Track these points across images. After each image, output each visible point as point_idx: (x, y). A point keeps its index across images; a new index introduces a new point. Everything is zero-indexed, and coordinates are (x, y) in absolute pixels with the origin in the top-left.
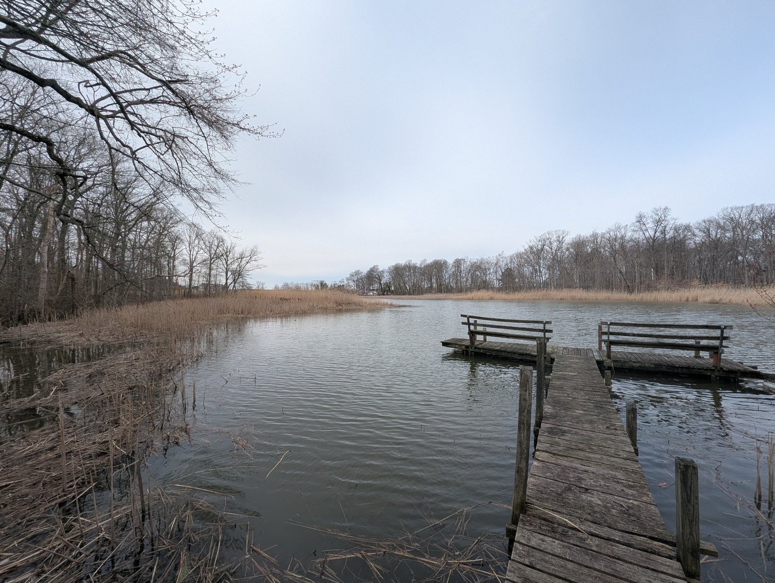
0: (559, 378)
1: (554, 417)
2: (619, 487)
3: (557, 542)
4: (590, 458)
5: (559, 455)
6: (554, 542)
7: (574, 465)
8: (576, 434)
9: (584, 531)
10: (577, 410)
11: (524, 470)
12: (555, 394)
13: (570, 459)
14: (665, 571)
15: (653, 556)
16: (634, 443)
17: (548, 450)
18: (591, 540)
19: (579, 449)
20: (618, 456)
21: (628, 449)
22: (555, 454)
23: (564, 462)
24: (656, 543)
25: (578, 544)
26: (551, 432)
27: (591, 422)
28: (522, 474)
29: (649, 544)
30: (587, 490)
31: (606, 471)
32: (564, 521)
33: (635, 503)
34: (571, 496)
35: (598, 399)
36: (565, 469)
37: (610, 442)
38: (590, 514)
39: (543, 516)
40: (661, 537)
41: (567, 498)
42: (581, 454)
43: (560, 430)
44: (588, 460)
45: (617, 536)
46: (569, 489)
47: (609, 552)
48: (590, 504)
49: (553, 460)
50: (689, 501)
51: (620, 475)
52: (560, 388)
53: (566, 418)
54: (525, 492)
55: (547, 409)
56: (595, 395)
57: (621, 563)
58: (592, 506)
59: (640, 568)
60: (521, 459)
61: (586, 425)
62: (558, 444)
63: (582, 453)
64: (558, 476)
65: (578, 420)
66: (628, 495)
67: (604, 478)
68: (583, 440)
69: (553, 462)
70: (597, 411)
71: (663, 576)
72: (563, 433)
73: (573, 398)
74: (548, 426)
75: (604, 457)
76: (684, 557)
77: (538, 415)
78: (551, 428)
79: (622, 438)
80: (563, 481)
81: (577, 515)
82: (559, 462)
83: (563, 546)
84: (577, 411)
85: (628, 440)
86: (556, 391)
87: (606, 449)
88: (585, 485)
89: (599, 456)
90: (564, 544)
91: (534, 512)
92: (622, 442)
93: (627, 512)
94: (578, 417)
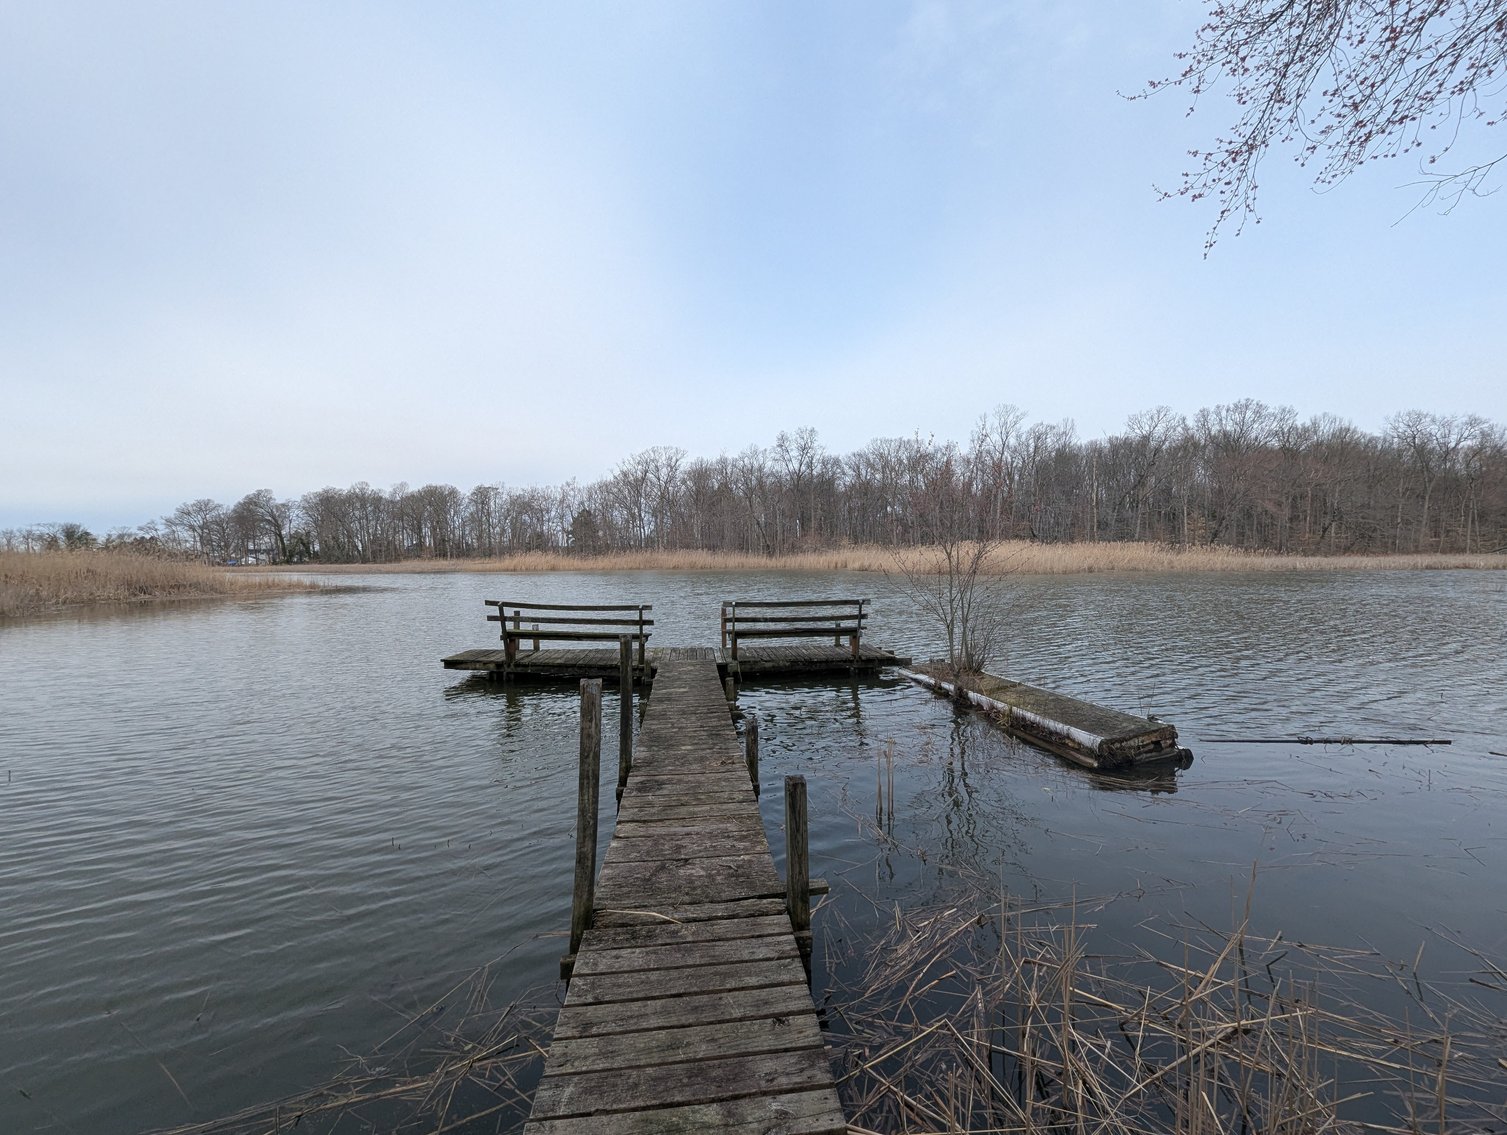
0: (660, 701)
1: (648, 763)
2: (728, 843)
3: (638, 950)
4: (694, 813)
5: (651, 821)
6: (634, 953)
7: (672, 830)
8: (680, 781)
9: (678, 920)
10: (684, 745)
11: (590, 856)
12: (653, 727)
13: (667, 823)
14: (771, 932)
15: (760, 920)
16: (754, 778)
17: (636, 818)
18: (686, 929)
19: (682, 805)
20: (732, 800)
21: (745, 787)
22: (645, 822)
23: (658, 830)
24: (765, 901)
25: (668, 941)
26: (643, 788)
27: (702, 759)
28: (586, 864)
29: (757, 905)
30: (686, 860)
31: (715, 827)
32: (650, 916)
33: (747, 858)
34: (663, 877)
35: (714, 724)
36: (657, 840)
37: (724, 783)
38: (687, 894)
39: (620, 922)
40: (771, 891)
41: (659, 882)
42: (683, 811)
43: (656, 781)
44: (693, 817)
45: (720, 910)
46: (663, 868)
47: (708, 936)
48: (690, 880)
49: (642, 830)
50: (798, 830)
51: (731, 827)
52: (663, 716)
53: (667, 762)
54: (591, 893)
55: (638, 752)
56: (711, 718)
57: (722, 943)
58: (692, 882)
59: (743, 941)
60: (585, 837)
61: (694, 766)
62: (651, 804)
63: (685, 809)
64: (648, 853)
65: (684, 760)
66: (739, 850)
67: (711, 836)
68: (688, 789)
69: (642, 834)
70: (711, 742)
71: (769, 939)
72: (660, 784)
73: (680, 728)
74: (639, 779)
75: (714, 806)
76: (793, 907)
77: (624, 765)
78: (641, 783)
79: (739, 773)
80: (654, 858)
81: (671, 901)
82: (651, 831)
83: (647, 953)
84: (683, 748)
85: (748, 774)
86: (655, 722)
87: (718, 795)
88: (685, 854)
89: (707, 807)
90: (648, 949)
91: (606, 921)
92: (740, 778)
93: (737, 875)
94: (684, 756)
